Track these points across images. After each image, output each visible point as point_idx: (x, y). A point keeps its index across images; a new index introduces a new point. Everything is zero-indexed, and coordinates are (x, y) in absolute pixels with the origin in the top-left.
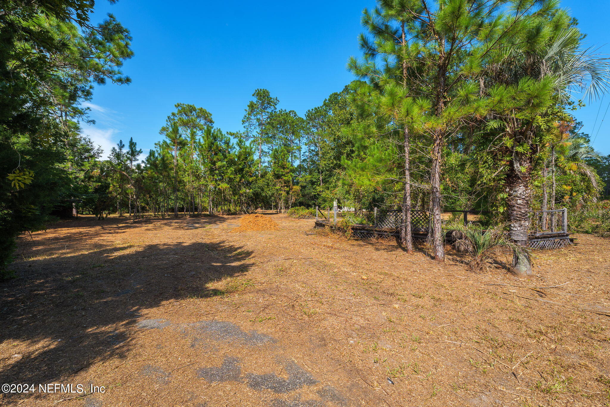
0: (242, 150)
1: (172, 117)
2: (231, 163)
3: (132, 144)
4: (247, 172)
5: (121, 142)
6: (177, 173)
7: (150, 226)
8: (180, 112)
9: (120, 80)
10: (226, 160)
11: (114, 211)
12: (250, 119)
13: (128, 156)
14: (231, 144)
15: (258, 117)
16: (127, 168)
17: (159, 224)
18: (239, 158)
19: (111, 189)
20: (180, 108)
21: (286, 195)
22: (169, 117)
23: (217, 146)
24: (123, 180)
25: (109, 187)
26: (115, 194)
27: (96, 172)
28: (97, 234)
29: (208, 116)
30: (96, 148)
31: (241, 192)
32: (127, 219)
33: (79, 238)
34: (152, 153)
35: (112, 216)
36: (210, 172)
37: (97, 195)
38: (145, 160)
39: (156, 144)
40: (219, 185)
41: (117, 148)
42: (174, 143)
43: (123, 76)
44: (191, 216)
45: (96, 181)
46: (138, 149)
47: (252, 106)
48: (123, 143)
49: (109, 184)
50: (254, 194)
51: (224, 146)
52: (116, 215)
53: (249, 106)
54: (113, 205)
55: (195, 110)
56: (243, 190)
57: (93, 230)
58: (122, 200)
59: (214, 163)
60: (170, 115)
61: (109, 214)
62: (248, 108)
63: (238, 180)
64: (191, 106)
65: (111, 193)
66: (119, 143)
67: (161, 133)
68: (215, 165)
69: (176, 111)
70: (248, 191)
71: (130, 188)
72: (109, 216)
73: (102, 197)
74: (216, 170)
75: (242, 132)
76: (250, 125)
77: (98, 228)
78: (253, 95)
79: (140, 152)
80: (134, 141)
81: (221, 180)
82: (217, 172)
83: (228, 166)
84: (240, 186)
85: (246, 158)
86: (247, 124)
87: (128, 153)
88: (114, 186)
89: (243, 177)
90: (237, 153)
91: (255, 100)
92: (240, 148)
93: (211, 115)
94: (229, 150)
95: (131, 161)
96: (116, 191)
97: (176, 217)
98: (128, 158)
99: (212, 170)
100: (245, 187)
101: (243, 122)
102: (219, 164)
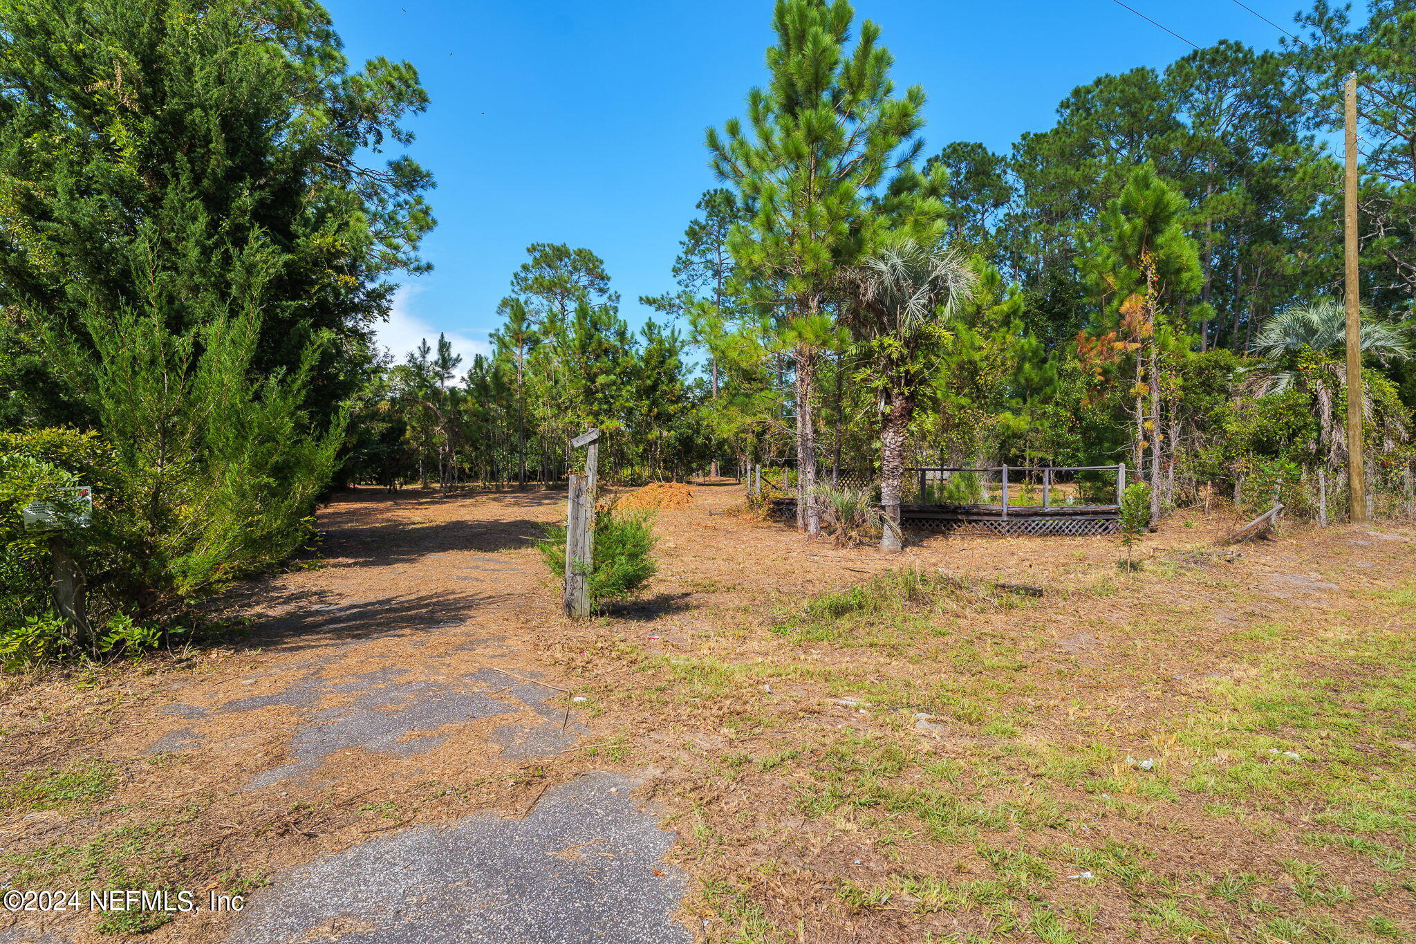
0: (655, 345)
1: (523, 275)
2: (631, 374)
3: (444, 346)
4: (664, 393)
5: (424, 342)
6: (523, 400)
7: (468, 501)
8: (537, 262)
9: (418, 269)
10: (618, 370)
11: (413, 479)
12: (692, 263)
13: (437, 369)
14: (628, 335)
15: (709, 257)
16: (436, 393)
17: (484, 498)
18: (647, 362)
19: (408, 434)
20: (538, 254)
21: (755, 440)
22: (516, 275)
23: (600, 343)
24: (429, 418)
25: (405, 431)
26: (414, 444)
27: (384, 406)
28: (388, 510)
29: (595, 267)
30: (381, 354)
31: (650, 436)
32: (435, 491)
33: (367, 513)
34: (479, 361)
35: (410, 487)
36: (587, 397)
37: (384, 447)
38: (466, 377)
39: (491, 335)
40: (602, 422)
41: (417, 354)
42: (518, 340)
43: (423, 263)
44: (549, 488)
45: (383, 420)
46: (454, 355)
47: (696, 233)
48: (428, 344)
49: (406, 424)
50: (679, 440)
51: (614, 340)
52: (418, 486)
53: (687, 234)
54: (412, 467)
55: (568, 255)
56: (654, 434)
57: (382, 505)
58: (427, 457)
59: (592, 378)
60: (519, 269)
61: (406, 483)
62: (686, 239)
63: (645, 410)
64: (558, 250)
65: (407, 442)
66: (421, 344)
67: (500, 312)
68: (594, 382)
69: (529, 261)
70: (665, 433)
71: (440, 433)
72: (405, 487)
73: (393, 451)
74: (597, 392)
75: (673, 295)
76: (692, 278)
77: (389, 504)
78: (698, 206)
79: (458, 360)
80: (447, 339)
81: (610, 413)
82: (600, 395)
83: (622, 383)
84: (650, 424)
85: (662, 362)
86: (683, 276)
87: (436, 363)
88: (413, 428)
89: (654, 403)
90: (642, 352)
91: (702, 216)
92: (651, 340)
93: (601, 262)
94: (627, 347)
95: (442, 379)
96: (416, 439)
97: (522, 489)
98: (437, 374)
99: (589, 394)
100: (659, 426)
101: (676, 271)
102: (602, 379)
